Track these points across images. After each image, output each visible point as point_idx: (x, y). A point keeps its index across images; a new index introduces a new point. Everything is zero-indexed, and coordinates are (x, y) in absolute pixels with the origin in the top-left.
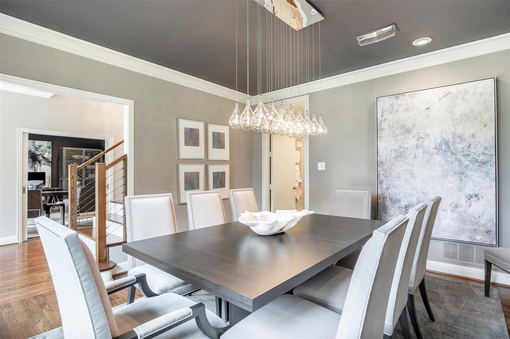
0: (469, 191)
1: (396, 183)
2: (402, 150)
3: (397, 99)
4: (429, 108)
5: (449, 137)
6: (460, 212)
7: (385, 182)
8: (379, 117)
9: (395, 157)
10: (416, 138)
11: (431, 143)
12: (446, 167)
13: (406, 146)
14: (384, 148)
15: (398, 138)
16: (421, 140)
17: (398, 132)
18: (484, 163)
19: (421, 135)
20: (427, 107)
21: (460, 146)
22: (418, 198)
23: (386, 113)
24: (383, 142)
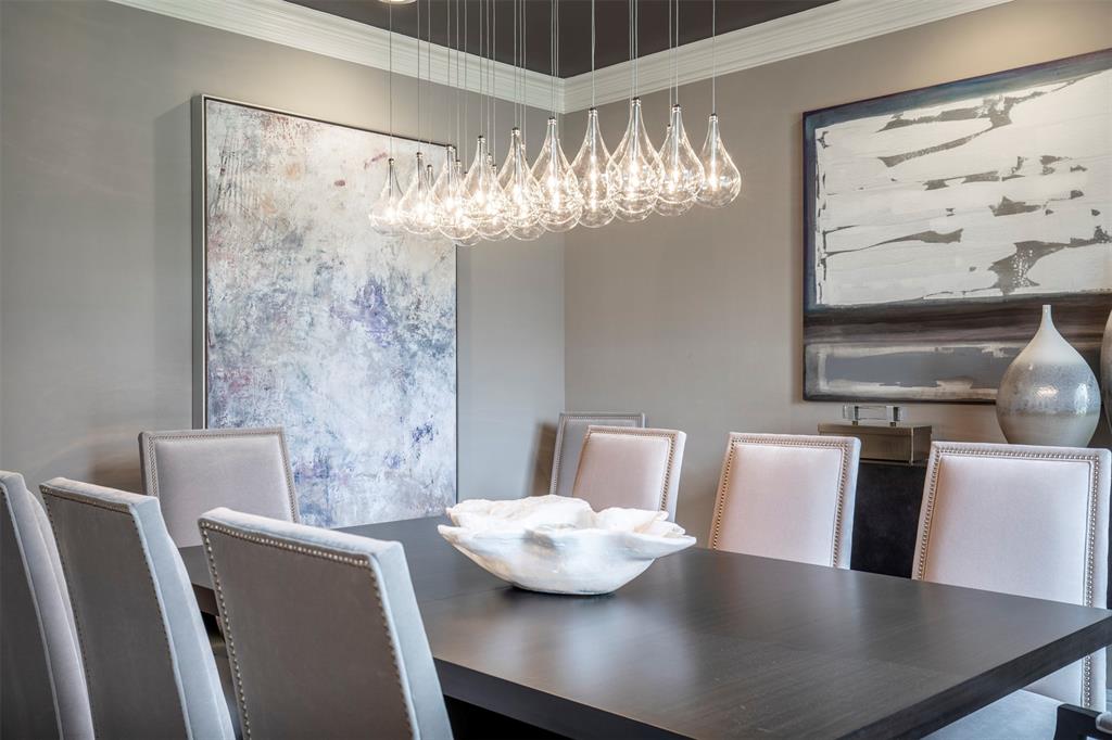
0: (415, 421)
1: (264, 406)
2: (281, 298)
3: (266, 124)
4: (342, 183)
5: (382, 275)
6: (402, 476)
7: (231, 404)
8: (213, 172)
9: (260, 319)
10: (313, 266)
11: (347, 285)
12: (377, 356)
13: (290, 285)
14: (228, 286)
15: (270, 258)
16: (325, 275)
17: (268, 237)
18: (440, 349)
19: (326, 258)
20: (339, 178)
21: (402, 303)
22: (318, 450)
23: (233, 164)
24: (224, 264)
